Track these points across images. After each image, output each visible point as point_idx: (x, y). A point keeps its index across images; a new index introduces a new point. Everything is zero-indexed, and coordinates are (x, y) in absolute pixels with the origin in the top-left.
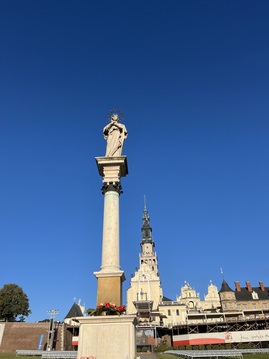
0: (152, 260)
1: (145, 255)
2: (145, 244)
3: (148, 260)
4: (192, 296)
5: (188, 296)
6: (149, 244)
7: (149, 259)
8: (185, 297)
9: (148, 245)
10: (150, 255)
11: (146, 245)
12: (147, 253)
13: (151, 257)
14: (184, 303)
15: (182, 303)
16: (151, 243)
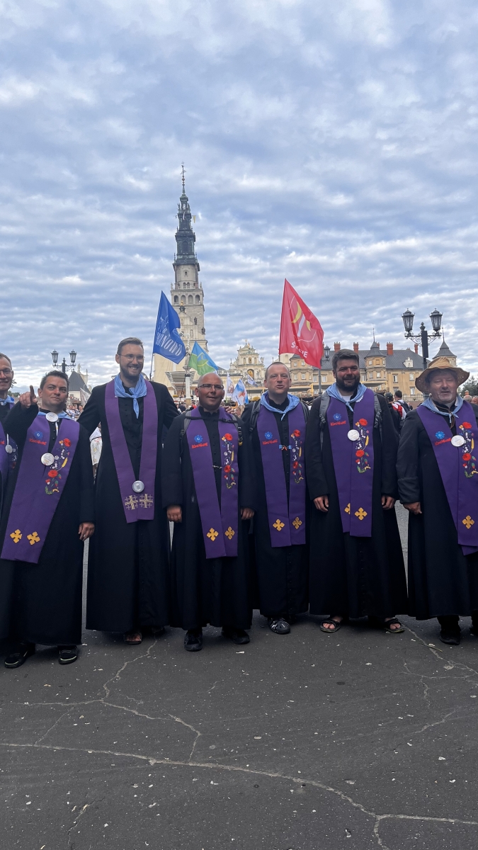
0: (194, 297)
1: (182, 288)
2: (182, 267)
3: (187, 297)
4: (253, 362)
5: (247, 362)
6: (189, 266)
7: (189, 294)
8: (242, 363)
9: (187, 269)
10: (191, 287)
11: (184, 269)
12: (184, 283)
13: (193, 290)
14: (239, 372)
15: (235, 372)
16: (194, 265)
